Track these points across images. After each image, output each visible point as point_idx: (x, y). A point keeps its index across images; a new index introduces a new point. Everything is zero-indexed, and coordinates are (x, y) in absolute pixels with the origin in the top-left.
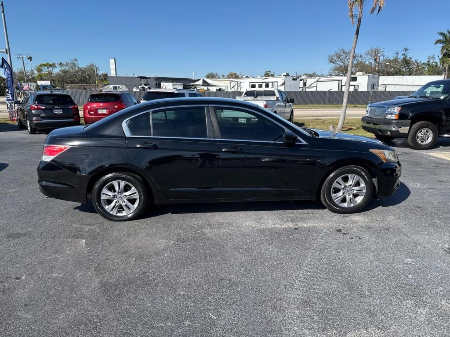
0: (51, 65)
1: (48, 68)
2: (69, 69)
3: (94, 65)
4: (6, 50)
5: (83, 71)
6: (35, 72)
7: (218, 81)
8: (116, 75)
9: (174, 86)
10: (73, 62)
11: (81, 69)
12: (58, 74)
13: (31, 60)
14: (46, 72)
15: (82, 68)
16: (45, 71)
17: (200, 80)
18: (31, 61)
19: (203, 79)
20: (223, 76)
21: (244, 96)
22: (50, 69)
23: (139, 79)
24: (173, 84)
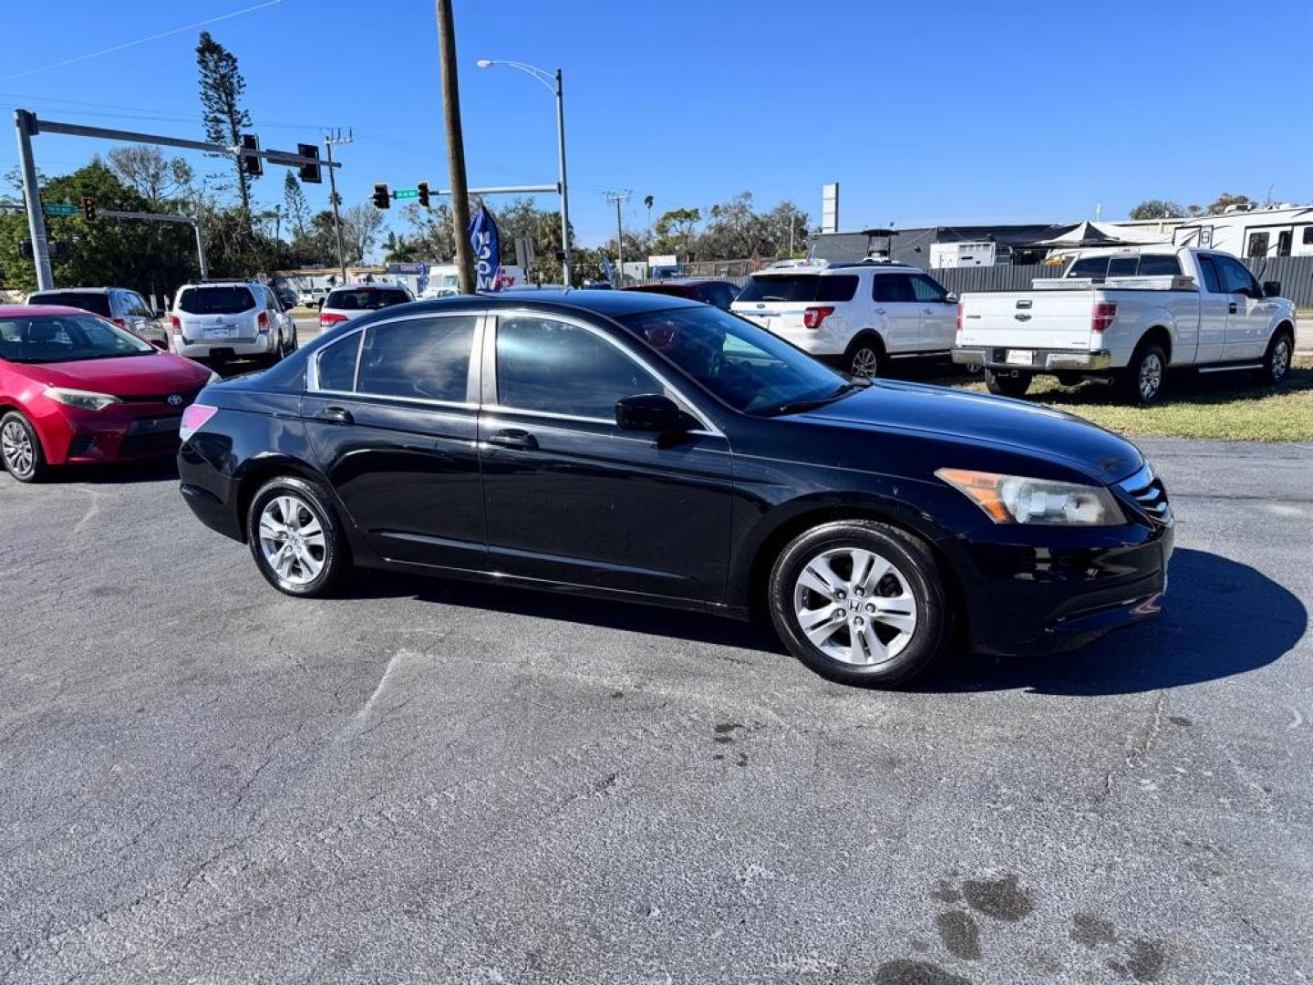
0: (688, 215)
1: (682, 222)
2: (729, 221)
3: (792, 206)
4: (559, 185)
5: (762, 224)
6: (654, 234)
7: (1153, 227)
8: (836, 230)
9: (965, 251)
10: (740, 203)
11: (756, 219)
12: (703, 236)
13: (651, 204)
14: (677, 234)
15: (760, 217)
16: (676, 229)
17: (1077, 226)
18: (649, 207)
19: (1089, 225)
20: (1194, 209)
21: (1069, 276)
22: (686, 224)
23: (866, 238)
24: (961, 246)
